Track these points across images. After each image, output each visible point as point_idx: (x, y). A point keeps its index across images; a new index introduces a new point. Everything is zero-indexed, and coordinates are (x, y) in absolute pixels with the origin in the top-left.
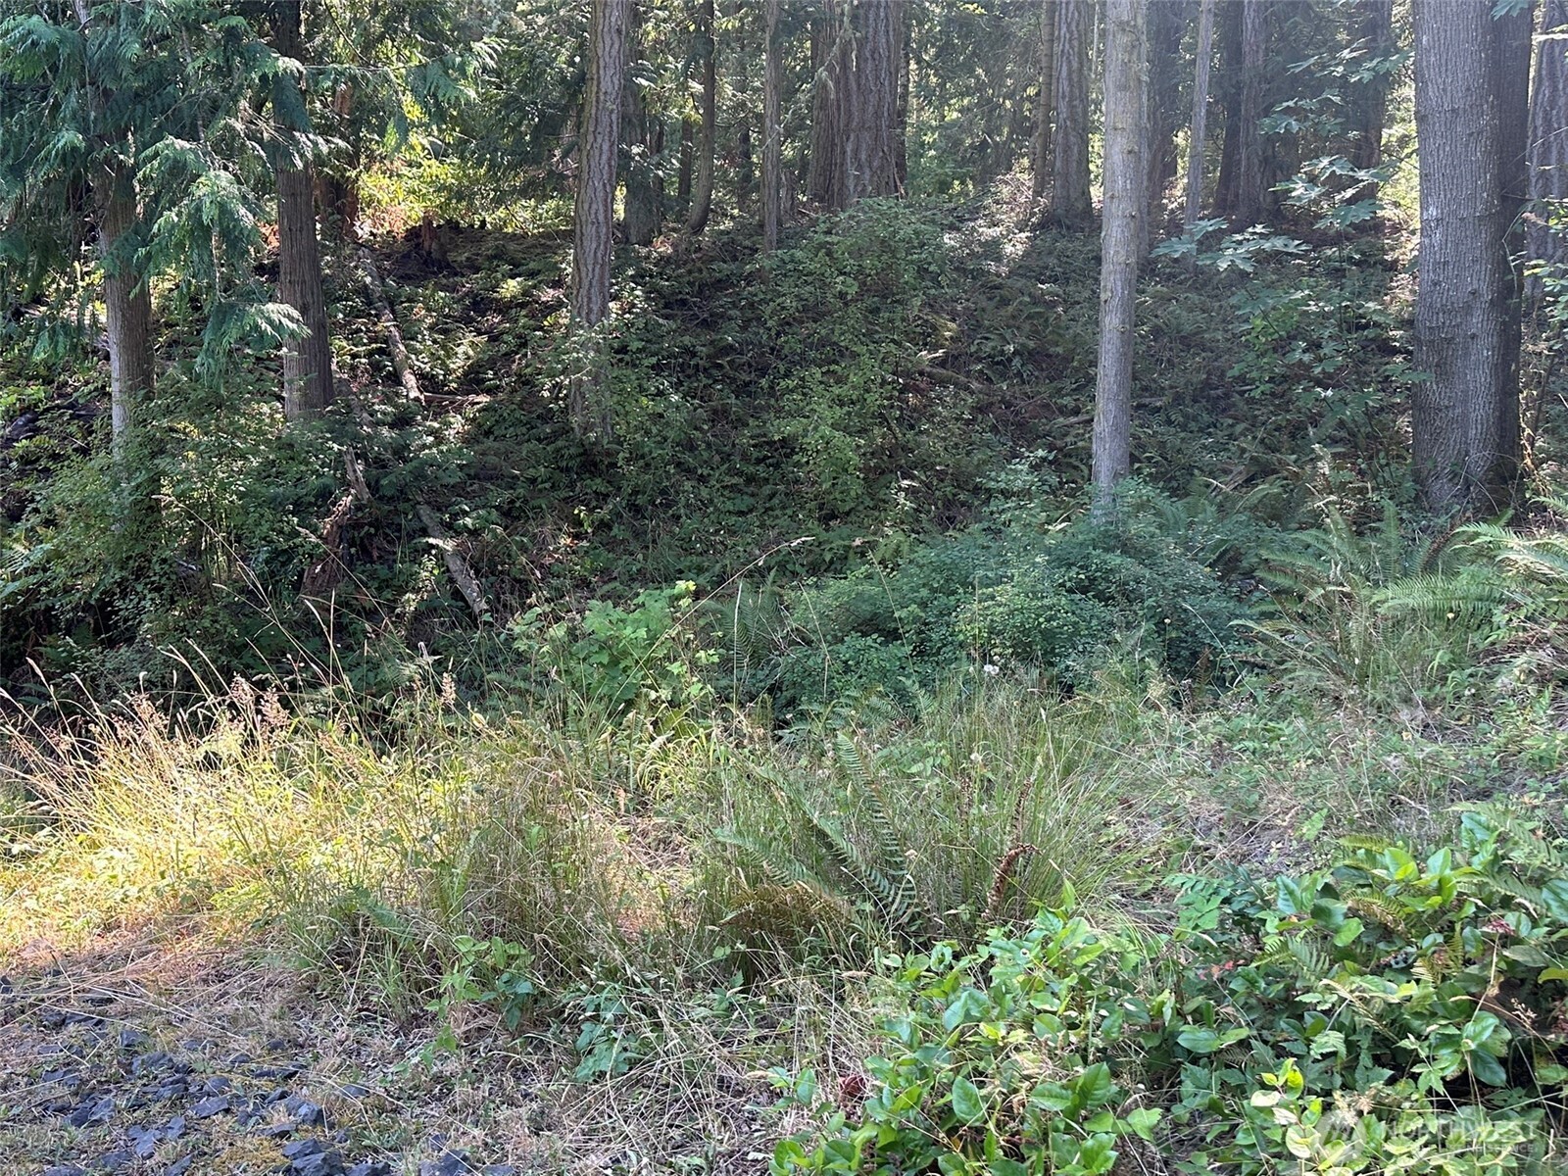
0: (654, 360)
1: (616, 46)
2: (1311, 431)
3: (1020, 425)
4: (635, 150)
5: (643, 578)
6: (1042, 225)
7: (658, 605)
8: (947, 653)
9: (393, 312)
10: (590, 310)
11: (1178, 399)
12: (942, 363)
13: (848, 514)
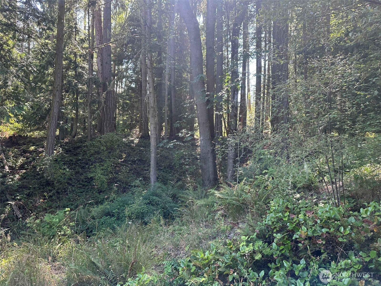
0: (63, 162)
1: (57, 104)
2: (186, 173)
3: (138, 173)
4: (61, 122)
5: (58, 207)
6: (141, 138)
7: (62, 214)
8: (123, 218)
9: (4, 153)
10: (49, 153)
11: (165, 168)
12: (123, 162)
13: (104, 191)
